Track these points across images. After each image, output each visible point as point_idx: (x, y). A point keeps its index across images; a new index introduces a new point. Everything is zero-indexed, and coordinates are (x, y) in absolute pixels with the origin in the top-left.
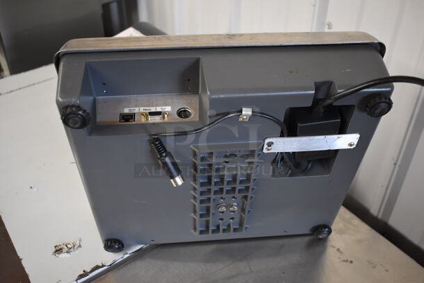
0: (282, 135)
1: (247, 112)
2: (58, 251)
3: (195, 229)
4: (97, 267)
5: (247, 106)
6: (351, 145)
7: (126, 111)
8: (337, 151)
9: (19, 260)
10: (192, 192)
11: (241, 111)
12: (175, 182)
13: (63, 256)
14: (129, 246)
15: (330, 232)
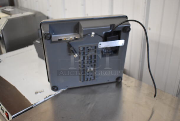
0: (103, 41)
1: (93, 33)
2: (37, 93)
3: (80, 80)
4: (50, 95)
5: (93, 32)
6: (122, 44)
7: (60, 38)
8: (119, 47)
9: (24, 97)
10: (79, 64)
11: (91, 33)
12: (75, 56)
13: (39, 94)
14: (60, 89)
15: (122, 79)
